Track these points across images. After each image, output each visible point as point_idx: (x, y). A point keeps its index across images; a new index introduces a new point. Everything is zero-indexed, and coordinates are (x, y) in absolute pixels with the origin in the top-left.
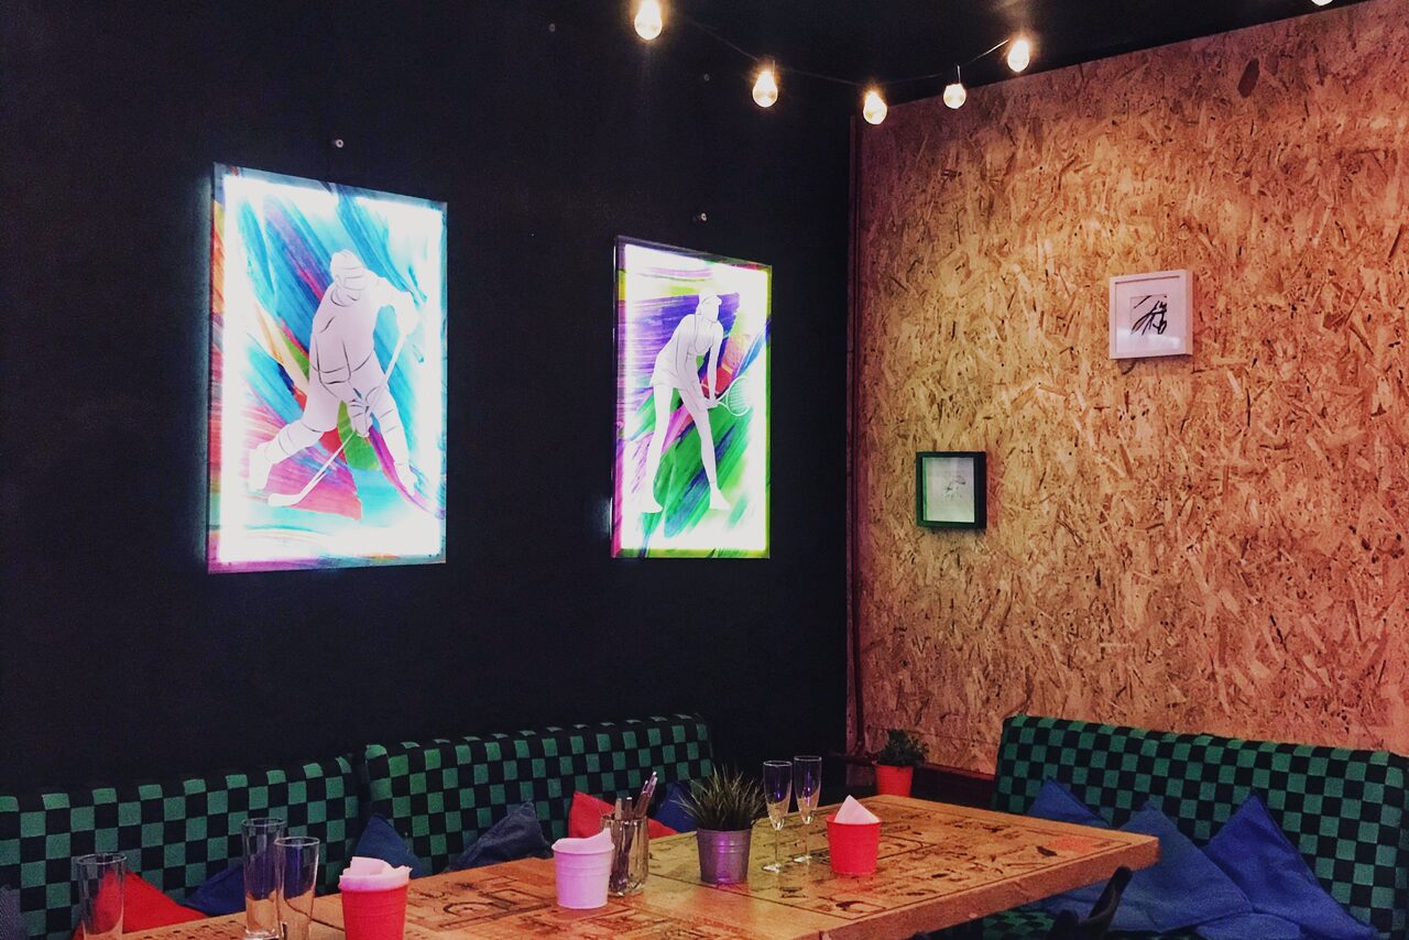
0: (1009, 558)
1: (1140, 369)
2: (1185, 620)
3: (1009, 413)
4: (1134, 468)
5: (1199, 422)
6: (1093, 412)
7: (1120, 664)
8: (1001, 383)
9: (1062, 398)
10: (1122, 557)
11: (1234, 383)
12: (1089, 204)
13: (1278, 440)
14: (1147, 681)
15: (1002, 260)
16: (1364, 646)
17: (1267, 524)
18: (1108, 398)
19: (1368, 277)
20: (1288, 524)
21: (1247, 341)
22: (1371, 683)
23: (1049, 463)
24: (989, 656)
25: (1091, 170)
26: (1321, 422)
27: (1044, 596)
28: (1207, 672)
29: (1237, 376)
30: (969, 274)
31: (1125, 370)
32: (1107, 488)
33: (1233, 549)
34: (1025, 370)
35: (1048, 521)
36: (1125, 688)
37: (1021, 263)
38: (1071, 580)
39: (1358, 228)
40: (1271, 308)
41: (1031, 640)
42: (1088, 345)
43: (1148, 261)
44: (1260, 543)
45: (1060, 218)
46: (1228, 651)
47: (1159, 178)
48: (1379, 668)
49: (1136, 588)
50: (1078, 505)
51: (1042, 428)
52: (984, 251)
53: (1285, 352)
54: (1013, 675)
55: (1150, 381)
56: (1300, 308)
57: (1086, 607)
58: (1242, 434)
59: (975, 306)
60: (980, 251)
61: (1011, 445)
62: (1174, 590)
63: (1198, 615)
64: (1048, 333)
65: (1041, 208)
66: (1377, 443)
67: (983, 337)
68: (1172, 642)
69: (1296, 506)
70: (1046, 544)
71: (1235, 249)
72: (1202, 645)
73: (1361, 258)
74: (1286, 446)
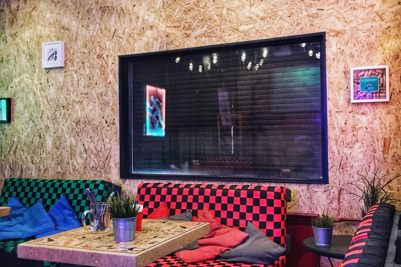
0: (17, 131)
1: (51, 71)
2: (62, 147)
3: (17, 85)
4: (49, 101)
5: (66, 87)
6: (39, 85)
7: (45, 161)
8: (15, 76)
9: (31, 81)
10: (46, 129)
11: (75, 75)
12: (39, 21)
13: (85, 92)
14: (52, 166)
15: (15, 38)
16: (106, 151)
17: (82, 117)
18: (43, 81)
19: (107, 43)
20: (88, 116)
21: (78, 63)
22: (107, 162)
23: (28, 101)
24: (11, 162)
25: (39, 11)
26: (96, 86)
27: (26, 142)
28: (67, 162)
29: (76, 73)
30: (7, 42)
31: (47, 71)
32: (42, 108)
33: (74, 125)
34: (21, 72)
35: (27, 119)
36: (47, 169)
37: (21, 39)
38: (33, 137)
39: (105, 29)
40: (84, 53)
41: (22, 156)
42: (38, 65)
43: (53, 38)
44: (81, 122)
45: (31, 25)
46: (73, 155)
47: (56, 14)
48: (109, 157)
49: (50, 138)
50: (35, 113)
51: (26, 90)
52: (11, 34)
53: (87, 66)
54: (17, 167)
55: (54, 75)
56: (91, 53)
57: (37, 145)
58: (76, 90)
59: (8, 53)
60: (10, 35)
61: (18, 96)
62: (59, 138)
63: (65, 145)
64: (28, 61)
65: (26, 22)
66: (109, 92)
67: (10, 62)
68: (59, 154)
69: (89, 111)
70: (27, 126)
71: (75, 35)
72: (66, 155)
73: (106, 38)
74: (87, 94)
